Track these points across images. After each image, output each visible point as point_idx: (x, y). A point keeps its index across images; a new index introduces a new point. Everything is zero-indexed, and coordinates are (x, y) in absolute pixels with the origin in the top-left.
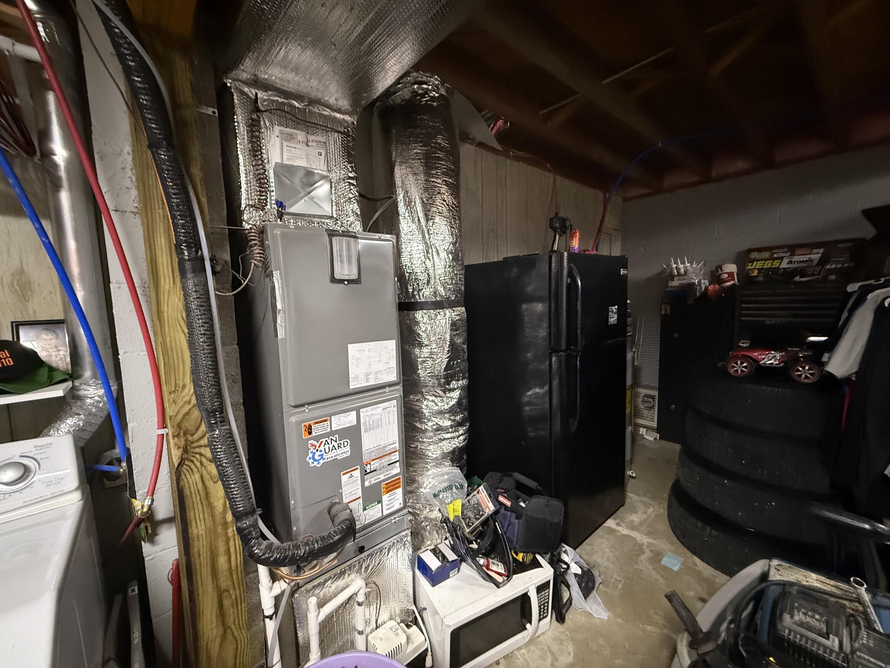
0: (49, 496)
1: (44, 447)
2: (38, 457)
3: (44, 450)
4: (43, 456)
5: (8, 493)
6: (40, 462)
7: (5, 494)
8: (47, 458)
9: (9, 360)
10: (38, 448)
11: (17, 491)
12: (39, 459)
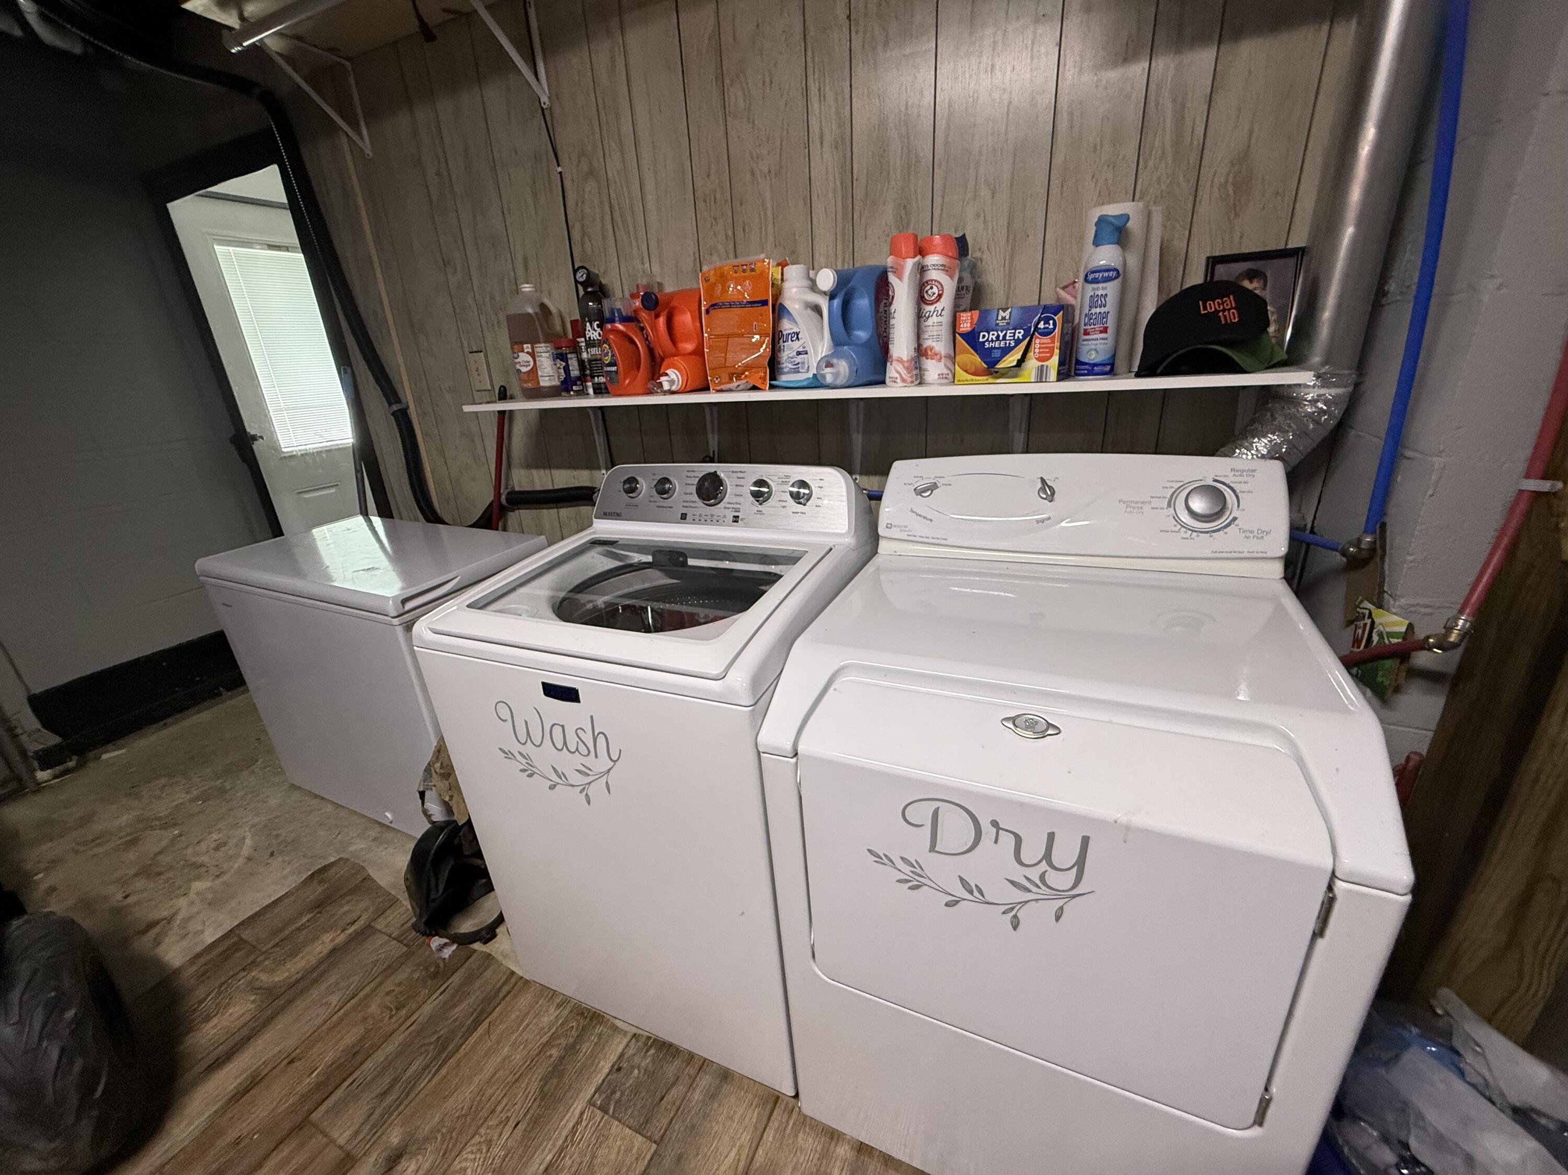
0: (1246, 555)
1: (1245, 473)
2: (1237, 487)
3: (1244, 479)
4: (1244, 487)
5: (1196, 531)
6: (1240, 495)
7: (1193, 531)
8: (1249, 492)
9: (1233, 313)
10: (1236, 474)
11: (1207, 532)
12: (1238, 491)
